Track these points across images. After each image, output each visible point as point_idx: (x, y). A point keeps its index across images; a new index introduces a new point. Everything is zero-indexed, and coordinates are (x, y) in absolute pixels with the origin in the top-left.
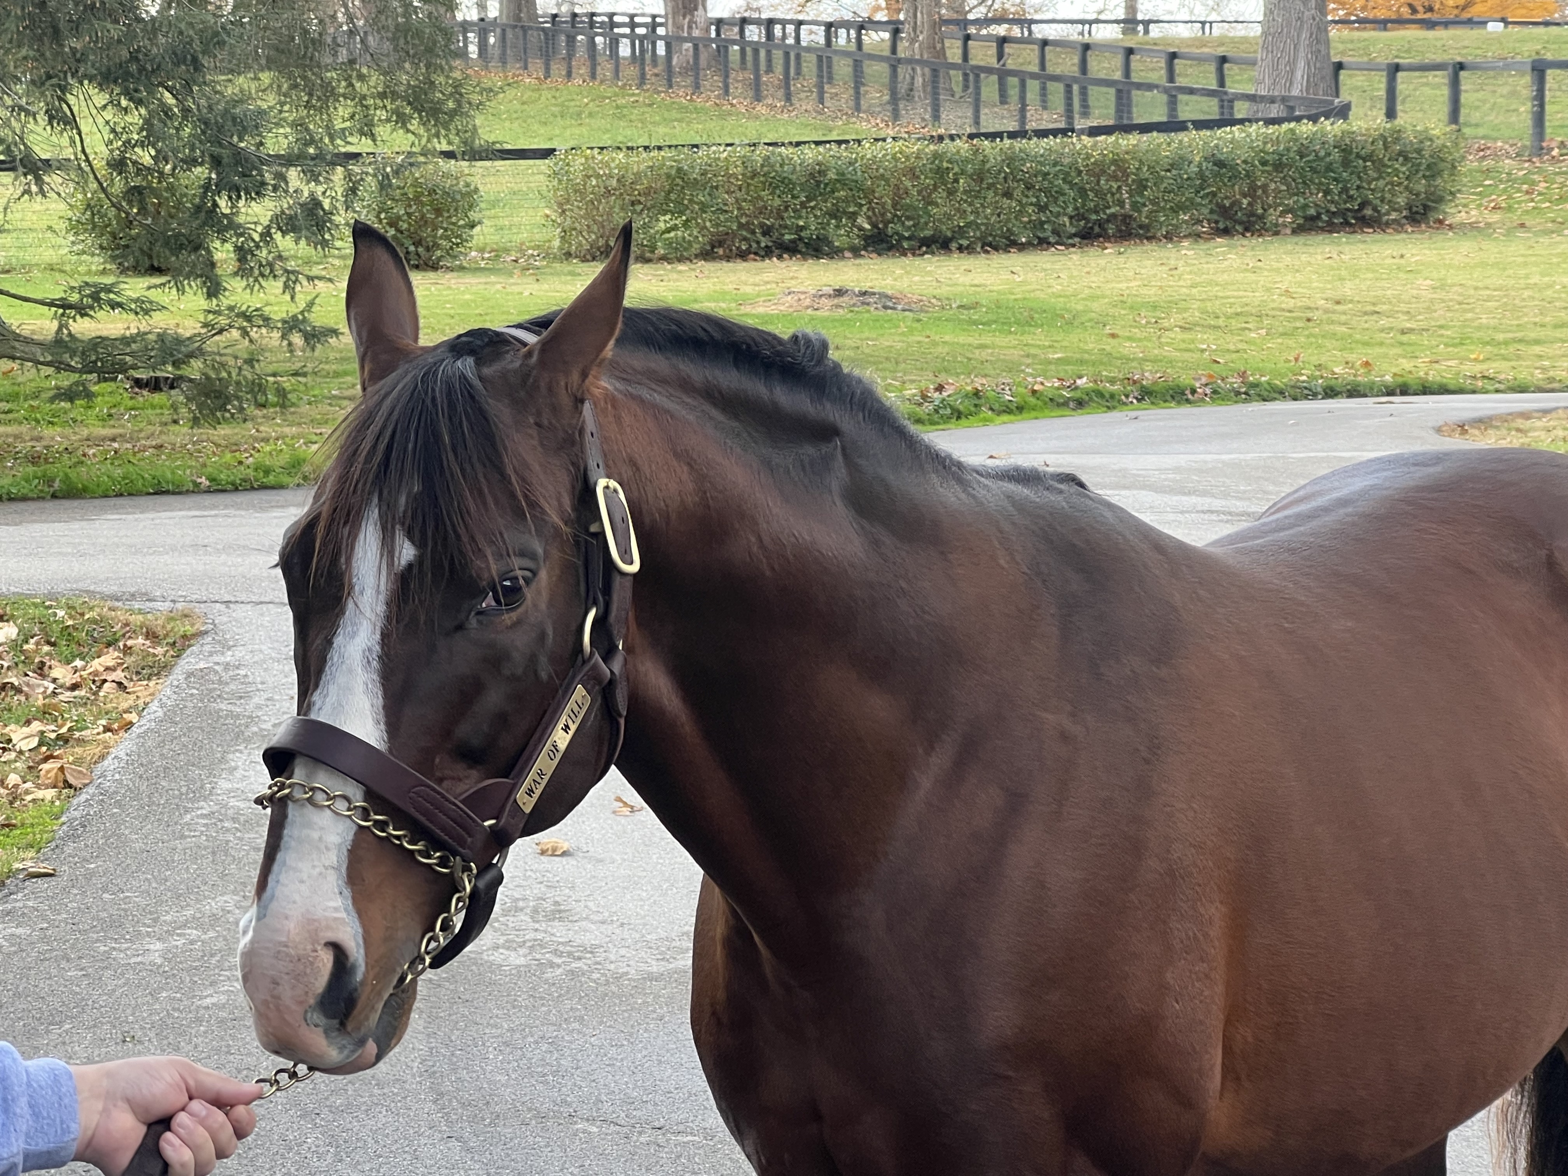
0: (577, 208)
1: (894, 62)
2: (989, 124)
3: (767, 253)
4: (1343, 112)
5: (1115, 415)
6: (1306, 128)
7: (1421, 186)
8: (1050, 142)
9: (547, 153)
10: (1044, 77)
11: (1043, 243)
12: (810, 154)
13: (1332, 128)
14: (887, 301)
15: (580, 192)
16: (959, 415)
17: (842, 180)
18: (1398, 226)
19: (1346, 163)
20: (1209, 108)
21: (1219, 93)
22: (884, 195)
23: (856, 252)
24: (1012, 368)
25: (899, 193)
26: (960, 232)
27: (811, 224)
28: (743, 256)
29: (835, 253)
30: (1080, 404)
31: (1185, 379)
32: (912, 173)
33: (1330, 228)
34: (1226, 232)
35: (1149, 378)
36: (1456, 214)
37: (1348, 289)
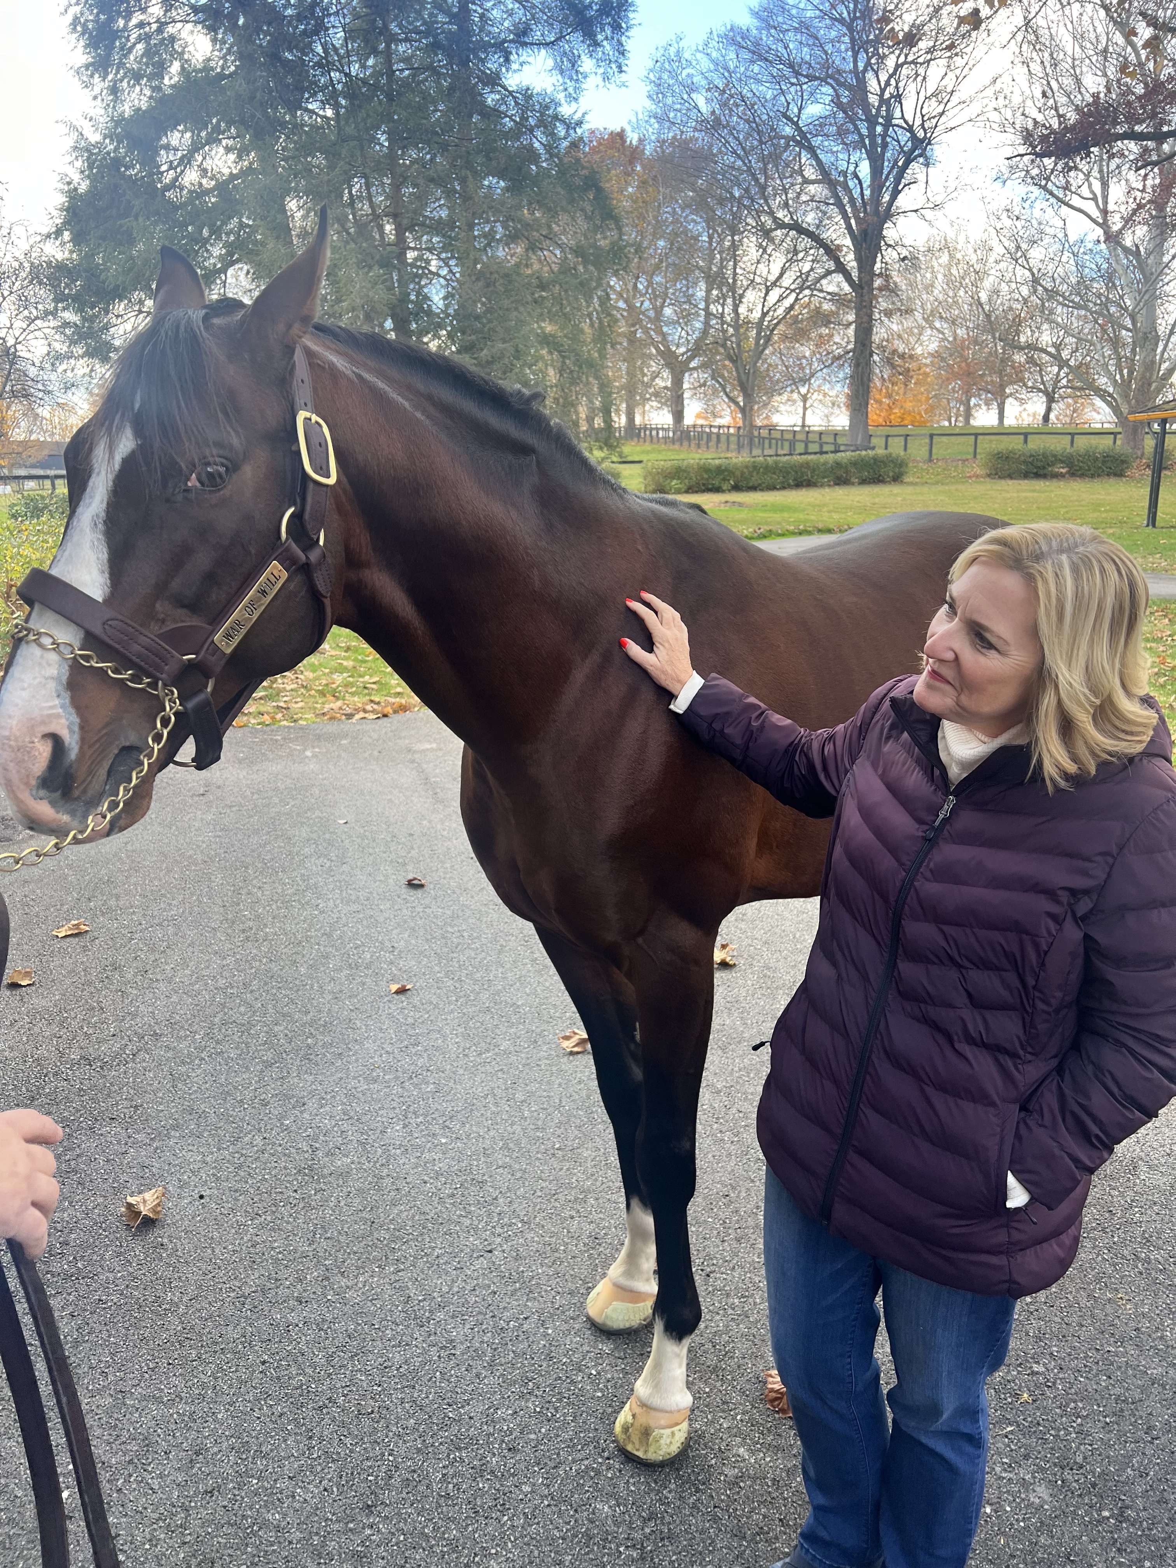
0: (649, 478)
1: (739, 437)
2: (766, 453)
3: (703, 491)
4: (873, 448)
5: (812, 537)
6: (864, 453)
7: (897, 470)
8: (787, 458)
9: (640, 462)
10: (782, 440)
11: (783, 488)
12: (717, 462)
13: (871, 453)
14: (740, 504)
15: (650, 473)
16: (765, 537)
17: (726, 470)
18: (890, 483)
19: (875, 464)
20: (832, 448)
21: (835, 444)
22: (738, 473)
23: (729, 491)
24: (779, 523)
25: (743, 473)
26: (760, 485)
27: (716, 482)
28: (697, 492)
29: (723, 491)
30: (800, 534)
31: (831, 526)
32: (747, 467)
33: (870, 483)
34: (838, 484)
35: (820, 526)
36: (907, 479)
37: (877, 500)
